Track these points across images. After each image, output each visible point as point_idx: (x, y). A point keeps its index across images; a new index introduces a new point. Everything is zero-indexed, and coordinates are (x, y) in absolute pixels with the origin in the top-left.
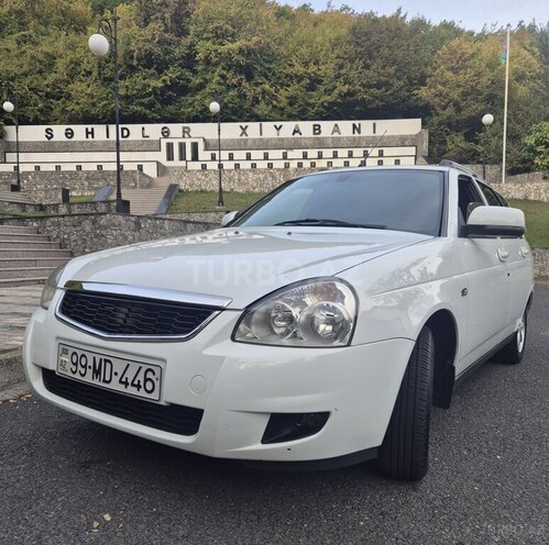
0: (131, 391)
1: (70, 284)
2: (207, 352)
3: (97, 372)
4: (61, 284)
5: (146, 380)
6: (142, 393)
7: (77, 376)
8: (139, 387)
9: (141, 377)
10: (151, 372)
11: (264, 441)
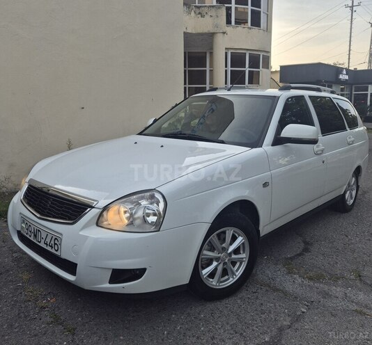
0: (49, 248)
1: (31, 180)
2: (81, 233)
3: (35, 236)
4: (27, 180)
5: (55, 244)
6: (53, 251)
7: (28, 236)
8: (52, 247)
9: (52, 242)
10: (57, 240)
11: (111, 282)
